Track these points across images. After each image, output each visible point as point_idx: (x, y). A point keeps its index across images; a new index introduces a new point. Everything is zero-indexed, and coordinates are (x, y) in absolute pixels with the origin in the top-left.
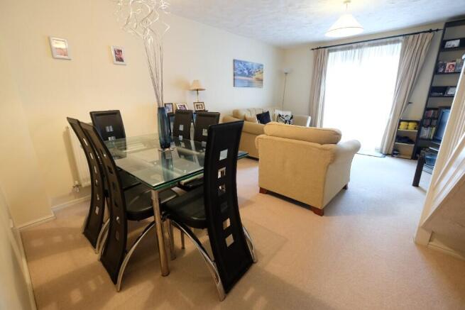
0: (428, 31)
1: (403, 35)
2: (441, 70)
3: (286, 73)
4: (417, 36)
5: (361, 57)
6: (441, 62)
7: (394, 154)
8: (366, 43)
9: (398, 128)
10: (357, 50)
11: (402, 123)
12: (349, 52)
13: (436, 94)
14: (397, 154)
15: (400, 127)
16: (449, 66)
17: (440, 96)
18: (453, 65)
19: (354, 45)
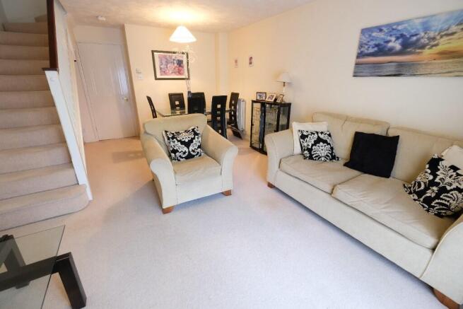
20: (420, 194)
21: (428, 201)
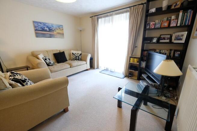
0: (141, 4)
1: (129, 7)
2: (148, 27)
3: (81, 31)
4: (135, 7)
5: (112, 21)
6: (148, 23)
7: (129, 76)
8: (114, 13)
9: (130, 61)
10: (110, 17)
11: (131, 59)
12: (107, 18)
13: (146, 42)
14: (130, 76)
15: (131, 61)
16: (152, 25)
17: (149, 43)
18: (154, 24)
19: (108, 14)
20: (76, 59)
21: (78, 59)
